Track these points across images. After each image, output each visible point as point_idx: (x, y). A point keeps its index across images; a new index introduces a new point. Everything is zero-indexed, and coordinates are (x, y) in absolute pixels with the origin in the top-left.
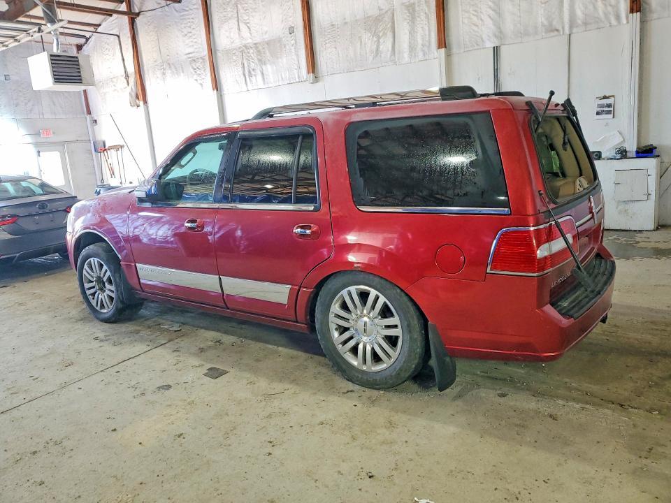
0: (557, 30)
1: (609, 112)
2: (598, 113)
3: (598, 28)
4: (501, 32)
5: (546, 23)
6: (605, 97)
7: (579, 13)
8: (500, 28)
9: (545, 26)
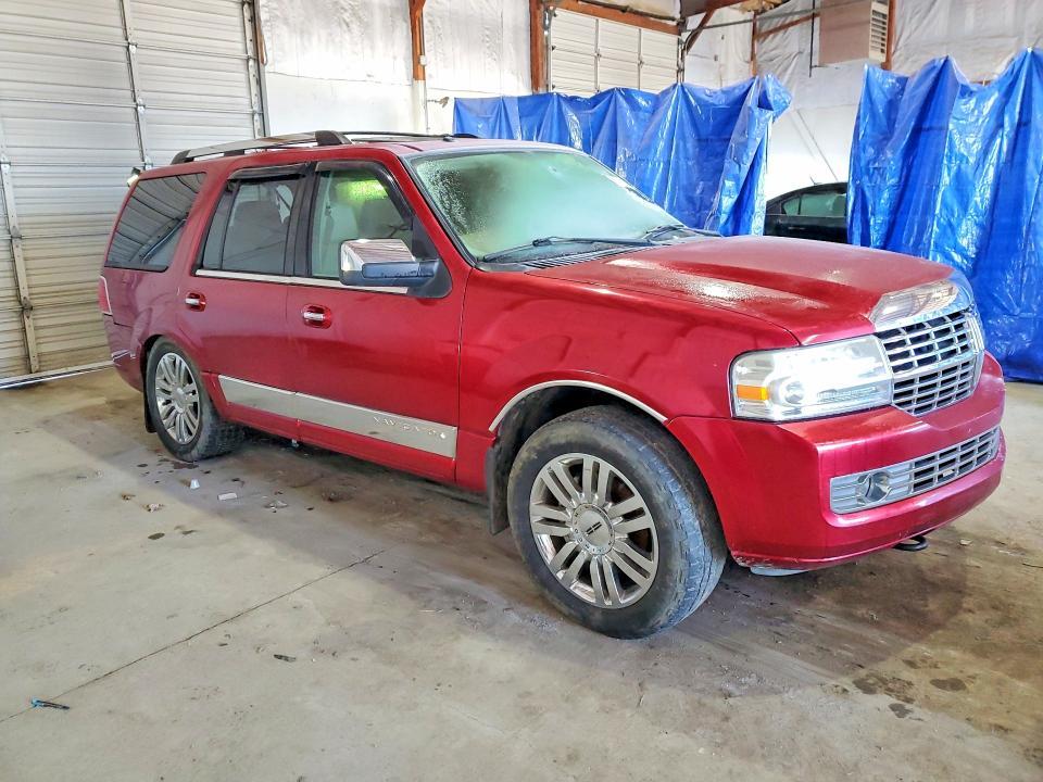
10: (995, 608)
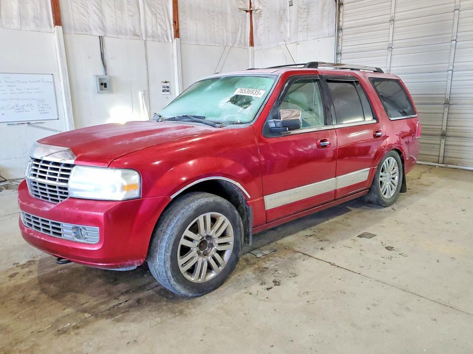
0: (139, 36)
1: (168, 91)
2: (163, 91)
3: (159, 41)
4: (104, 27)
5: (132, 29)
6: (166, 82)
7: (149, 29)
8: (103, 24)
9: (132, 31)
10: (33, 301)
